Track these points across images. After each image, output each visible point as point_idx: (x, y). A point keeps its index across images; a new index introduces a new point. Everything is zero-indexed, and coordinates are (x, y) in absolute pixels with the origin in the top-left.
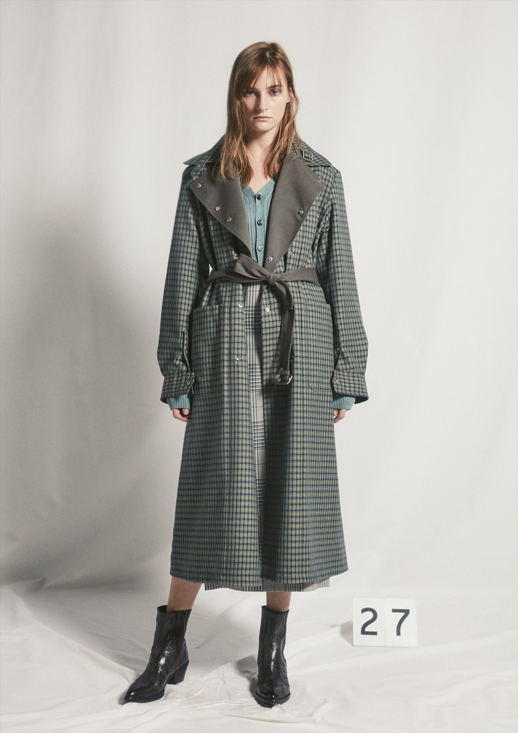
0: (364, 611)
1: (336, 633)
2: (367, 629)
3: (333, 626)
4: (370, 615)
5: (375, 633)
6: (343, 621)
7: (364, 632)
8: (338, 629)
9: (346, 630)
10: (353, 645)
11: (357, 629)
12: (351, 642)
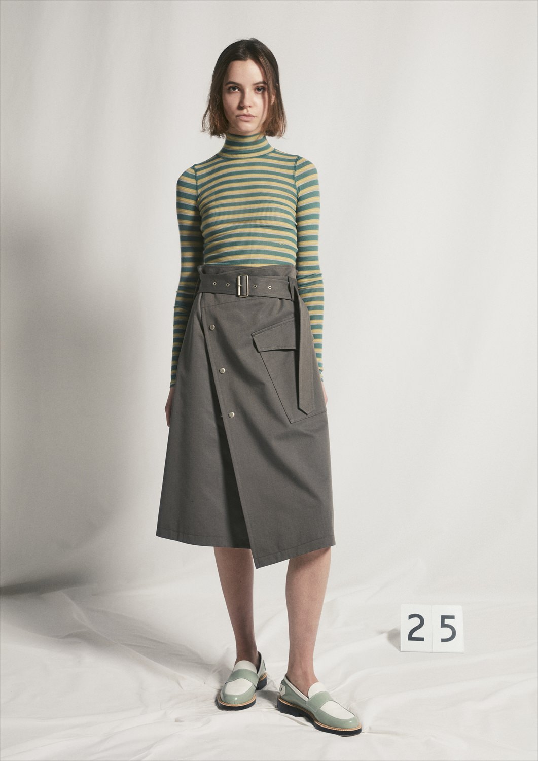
0: (411, 617)
1: (383, 640)
2: (414, 635)
3: (382, 632)
4: (417, 621)
5: (422, 639)
6: (391, 627)
7: (411, 638)
8: (385, 635)
9: (394, 636)
10: (400, 650)
11: (404, 635)
12: (399, 647)
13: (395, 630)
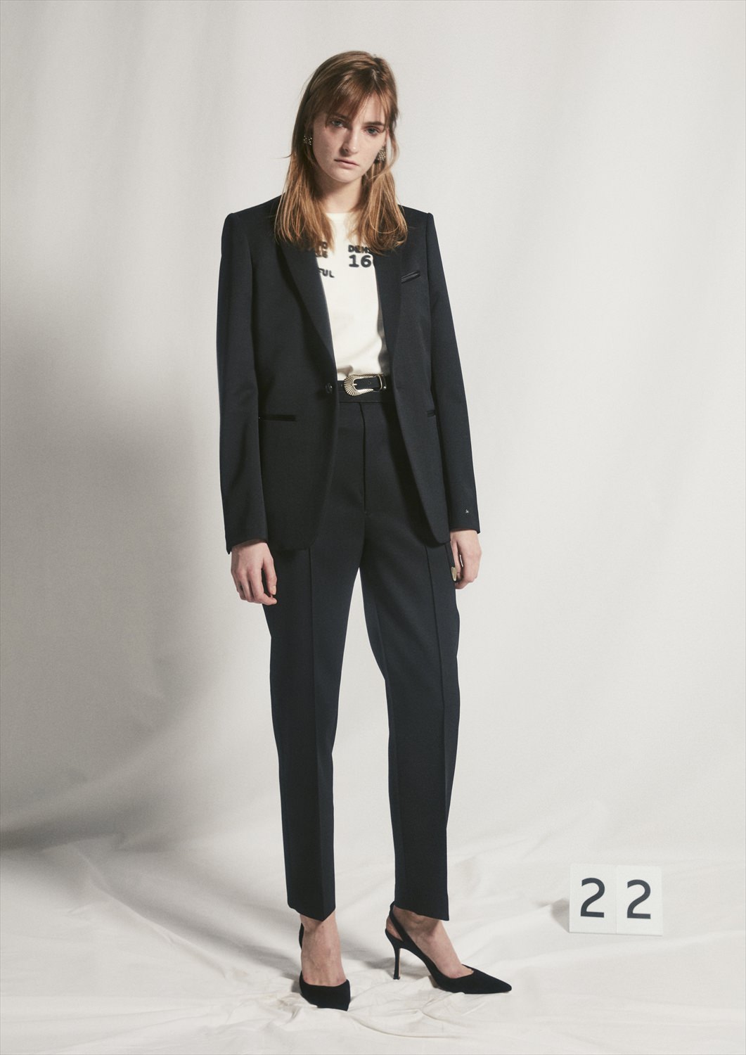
0: (585, 882)
1: (545, 914)
2: (590, 909)
3: (543, 905)
4: (594, 889)
5: (601, 915)
6: (556, 897)
7: (584, 913)
8: (548, 908)
9: (560, 910)
10: (568, 931)
11: (576, 909)
12: (567, 927)
13: (561, 901)
